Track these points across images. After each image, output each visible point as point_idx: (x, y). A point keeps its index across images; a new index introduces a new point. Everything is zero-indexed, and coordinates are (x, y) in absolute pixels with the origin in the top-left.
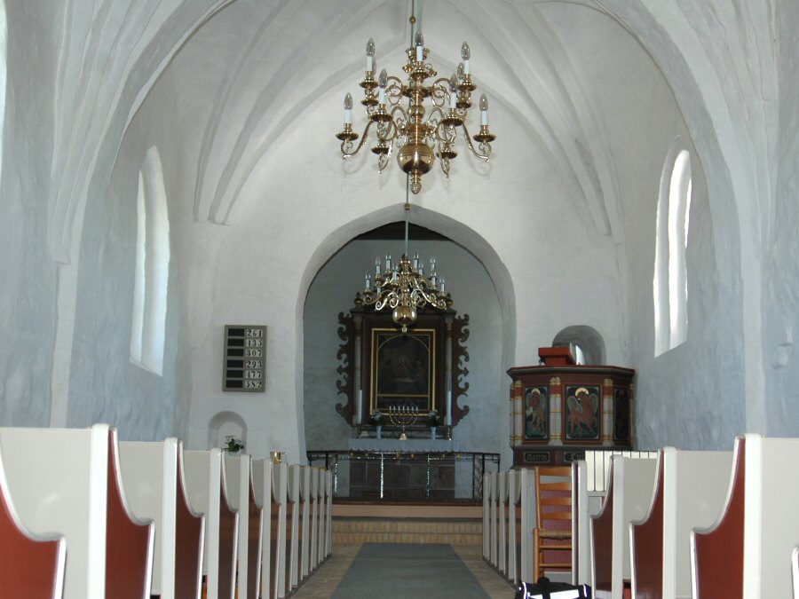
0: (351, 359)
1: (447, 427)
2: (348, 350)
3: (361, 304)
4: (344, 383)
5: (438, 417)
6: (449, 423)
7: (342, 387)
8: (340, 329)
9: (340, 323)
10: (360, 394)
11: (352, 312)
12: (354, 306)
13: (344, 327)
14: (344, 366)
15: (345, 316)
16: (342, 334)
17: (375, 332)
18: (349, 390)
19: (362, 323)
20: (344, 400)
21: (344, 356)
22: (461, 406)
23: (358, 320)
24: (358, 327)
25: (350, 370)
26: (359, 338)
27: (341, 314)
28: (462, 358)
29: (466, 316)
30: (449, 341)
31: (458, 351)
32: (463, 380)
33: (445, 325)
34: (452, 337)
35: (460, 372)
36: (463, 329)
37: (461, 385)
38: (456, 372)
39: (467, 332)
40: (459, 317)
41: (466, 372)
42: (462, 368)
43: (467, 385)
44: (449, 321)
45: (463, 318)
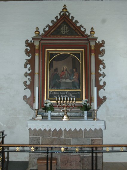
0: (33, 68)
1: (94, 110)
2: (31, 62)
3: (39, 34)
4: (28, 83)
5: (88, 104)
6: (96, 108)
7: (27, 85)
8: (27, 50)
9: (25, 46)
10: (37, 89)
11: (33, 39)
12: (35, 35)
13: (29, 48)
14: (29, 72)
15: (29, 42)
16: (27, 52)
17: (47, 51)
18: (31, 87)
19: (39, 46)
20: (28, 93)
21: (29, 66)
22: (101, 96)
23: (37, 44)
24: (37, 48)
25: (32, 75)
26: (37, 55)
27: (27, 41)
28: (101, 66)
29: (103, 41)
30: (93, 56)
31: (99, 62)
32: (102, 80)
33: (90, 46)
34: (95, 54)
35: (100, 75)
36: (101, 49)
37: (101, 83)
38: (98, 75)
39: (104, 51)
40: (99, 42)
41: (104, 75)
42: (101, 73)
43: (105, 83)
44: (93, 44)
45: (101, 42)
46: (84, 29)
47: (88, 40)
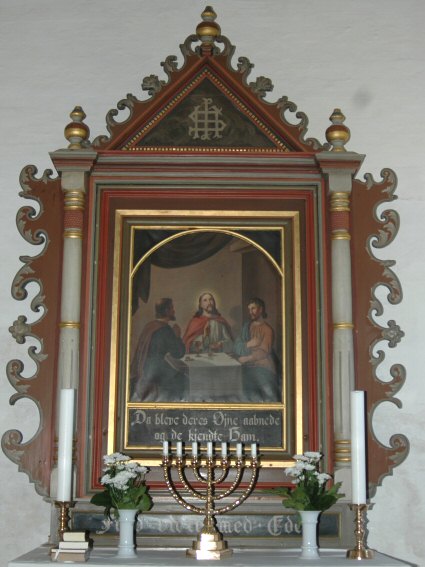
0: (52, 297)
1: (352, 506)
2: (44, 270)
3: (85, 137)
4: (30, 370)
5: (322, 478)
6: (359, 498)
7: (23, 382)
8: (25, 214)
9: (21, 195)
10: (67, 399)
11: (57, 159)
12: (66, 144)
13: (35, 205)
14: (33, 318)
15: (39, 176)
16: (28, 224)
17: (125, 218)
18: (42, 390)
19: (86, 196)
20: (27, 419)
21: (33, 289)
23: (74, 184)
24: (74, 202)
25: (49, 330)
26: (73, 238)
27: (30, 171)
28: (381, 292)
29: (387, 173)
30: (341, 242)
31: (370, 274)
32: (388, 358)
33: (329, 198)
34: (351, 232)
35: (378, 333)
36: (381, 209)
37: (383, 374)
38: (366, 333)
39: (392, 218)
40: (368, 176)
41: (395, 334)
42: (382, 321)
43: (399, 373)
44: (339, 186)
45: (378, 179)
46: (300, 115)
47: (317, 166)
